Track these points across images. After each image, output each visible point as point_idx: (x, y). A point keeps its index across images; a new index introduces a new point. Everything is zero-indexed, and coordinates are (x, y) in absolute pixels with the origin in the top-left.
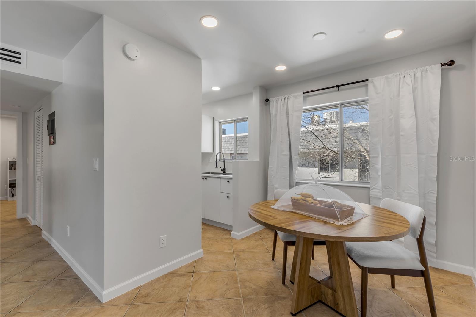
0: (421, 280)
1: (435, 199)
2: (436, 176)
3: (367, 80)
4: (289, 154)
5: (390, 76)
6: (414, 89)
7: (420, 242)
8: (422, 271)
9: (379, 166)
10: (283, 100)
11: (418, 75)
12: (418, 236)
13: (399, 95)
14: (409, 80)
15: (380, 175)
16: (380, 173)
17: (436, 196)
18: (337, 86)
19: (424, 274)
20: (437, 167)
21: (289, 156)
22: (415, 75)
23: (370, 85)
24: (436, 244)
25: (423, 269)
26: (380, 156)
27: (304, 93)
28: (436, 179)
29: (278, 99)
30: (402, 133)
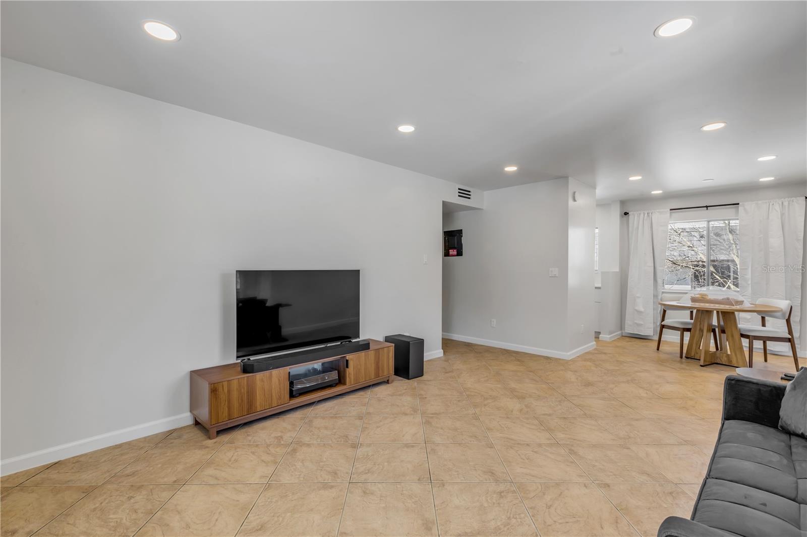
0: (788, 344)
1: (800, 302)
2: (800, 284)
3: (738, 204)
4: (653, 265)
5: (760, 202)
6: (782, 215)
7: (788, 321)
8: (789, 339)
9: (749, 276)
10: (646, 215)
11: (786, 204)
12: (787, 318)
13: (768, 218)
14: (777, 207)
15: (749, 284)
16: (750, 282)
17: (800, 299)
18: (707, 207)
19: (790, 340)
20: (801, 278)
21: (653, 267)
22: (782, 203)
23: (740, 208)
24: (799, 337)
25: (790, 337)
26: (750, 268)
27: (671, 210)
28: (800, 286)
29: (640, 214)
30: (771, 250)
